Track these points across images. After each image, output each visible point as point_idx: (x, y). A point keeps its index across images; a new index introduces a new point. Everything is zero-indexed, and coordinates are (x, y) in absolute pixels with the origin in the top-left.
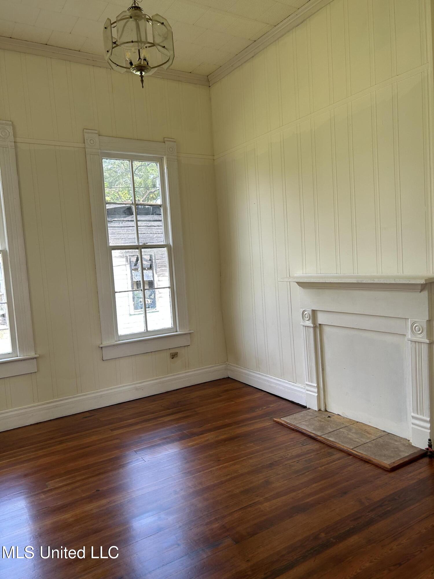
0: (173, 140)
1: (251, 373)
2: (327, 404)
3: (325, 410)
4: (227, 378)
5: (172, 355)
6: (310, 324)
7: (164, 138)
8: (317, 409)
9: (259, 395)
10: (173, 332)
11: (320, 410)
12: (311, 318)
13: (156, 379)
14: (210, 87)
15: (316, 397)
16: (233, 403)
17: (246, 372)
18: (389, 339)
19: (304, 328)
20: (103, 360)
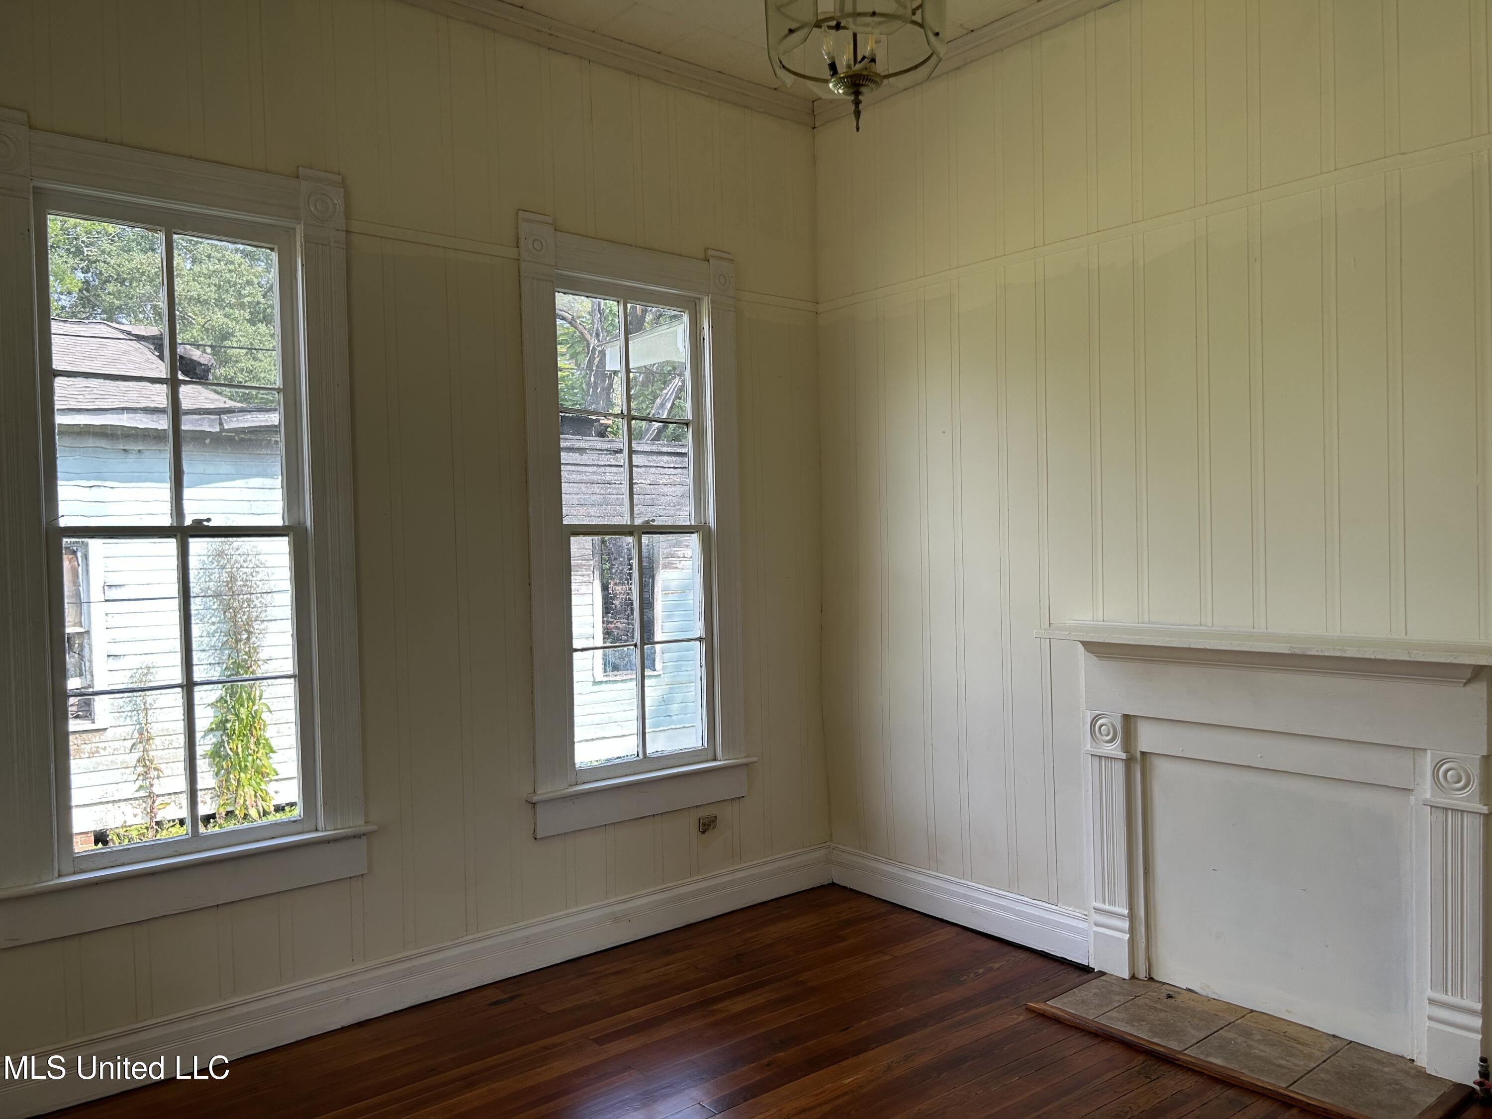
0: (726, 256)
1: (910, 875)
2: (1154, 963)
3: (1148, 976)
4: (828, 884)
5: (704, 824)
6: (1116, 753)
7: (707, 249)
8: (1126, 976)
9: (944, 934)
10: (707, 761)
11: (1133, 977)
12: (1119, 735)
13: (663, 891)
14: (814, 128)
15: (1127, 941)
16: (888, 957)
17: (894, 870)
18: (1359, 798)
19: (1097, 760)
20: (536, 839)
